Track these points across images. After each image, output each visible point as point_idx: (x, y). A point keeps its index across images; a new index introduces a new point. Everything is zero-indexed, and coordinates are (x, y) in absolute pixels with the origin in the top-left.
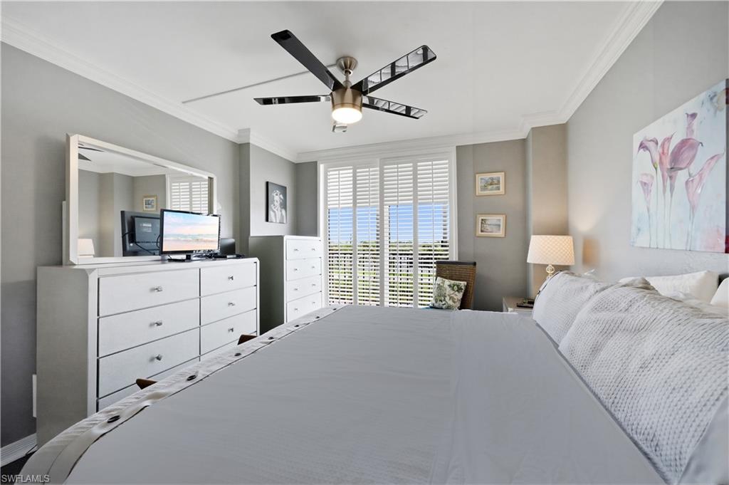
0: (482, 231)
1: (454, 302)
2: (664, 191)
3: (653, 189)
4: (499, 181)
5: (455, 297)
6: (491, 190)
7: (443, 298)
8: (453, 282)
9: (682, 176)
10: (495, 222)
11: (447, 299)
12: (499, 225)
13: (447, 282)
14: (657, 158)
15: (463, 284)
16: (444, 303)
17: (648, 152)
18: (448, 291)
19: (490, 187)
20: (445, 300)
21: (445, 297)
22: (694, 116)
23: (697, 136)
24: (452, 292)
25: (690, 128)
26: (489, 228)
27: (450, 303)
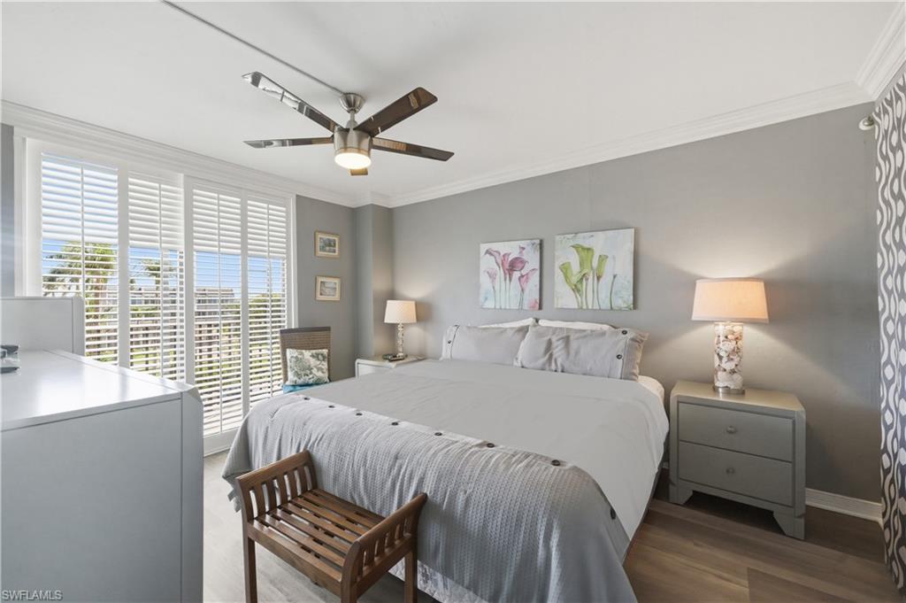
0: (321, 294)
1: (323, 372)
2: (505, 279)
3: (498, 277)
4: (335, 244)
5: (323, 367)
6: (329, 251)
7: (308, 372)
8: (314, 351)
9: (516, 275)
10: (332, 285)
11: (314, 371)
12: (335, 289)
13: (307, 354)
14: (500, 262)
15: (325, 351)
16: (311, 376)
17: (492, 257)
18: (313, 362)
19: (327, 248)
20: (311, 373)
21: (310, 369)
22: (523, 248)
23: (525, 257)
24: (319, 362)
25: (521, 252)
26: (327, 291)
27: (320, 374)
